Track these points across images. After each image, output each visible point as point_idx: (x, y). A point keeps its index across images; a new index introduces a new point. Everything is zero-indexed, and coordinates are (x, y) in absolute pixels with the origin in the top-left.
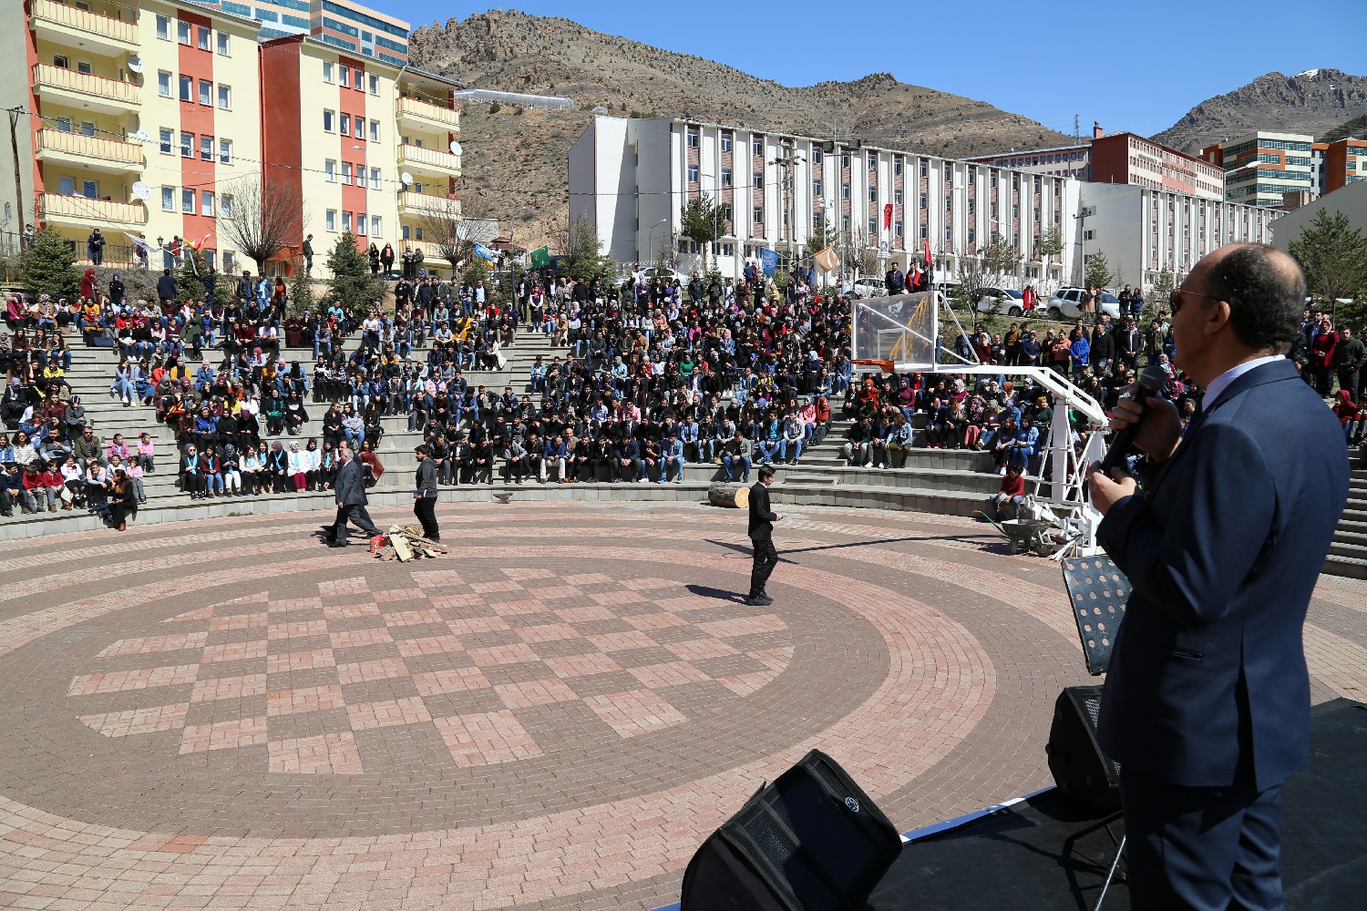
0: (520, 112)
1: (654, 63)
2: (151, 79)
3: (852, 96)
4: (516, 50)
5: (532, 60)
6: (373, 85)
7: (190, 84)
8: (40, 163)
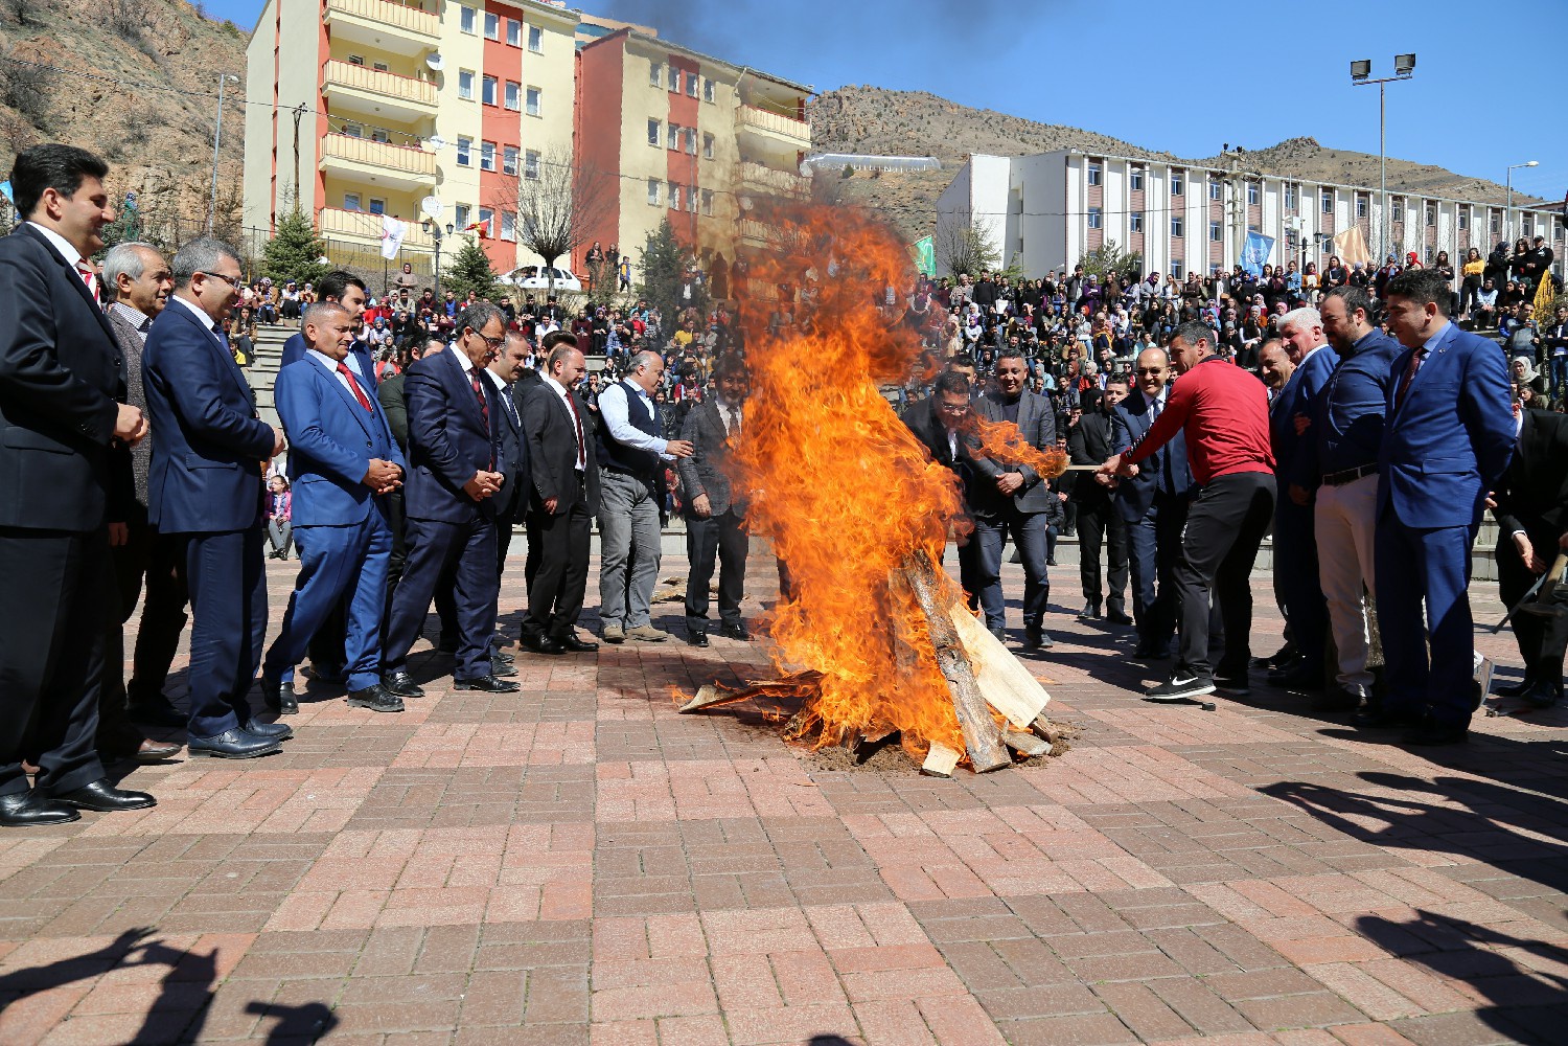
0: (877, 175)
1: (1026, 137)
2: (452, 79)
3: (1262, 167)
4: (870, 129)
5: (888, 138)
6: (708, 94)
7: (495, 86)
8: (323, 174)
